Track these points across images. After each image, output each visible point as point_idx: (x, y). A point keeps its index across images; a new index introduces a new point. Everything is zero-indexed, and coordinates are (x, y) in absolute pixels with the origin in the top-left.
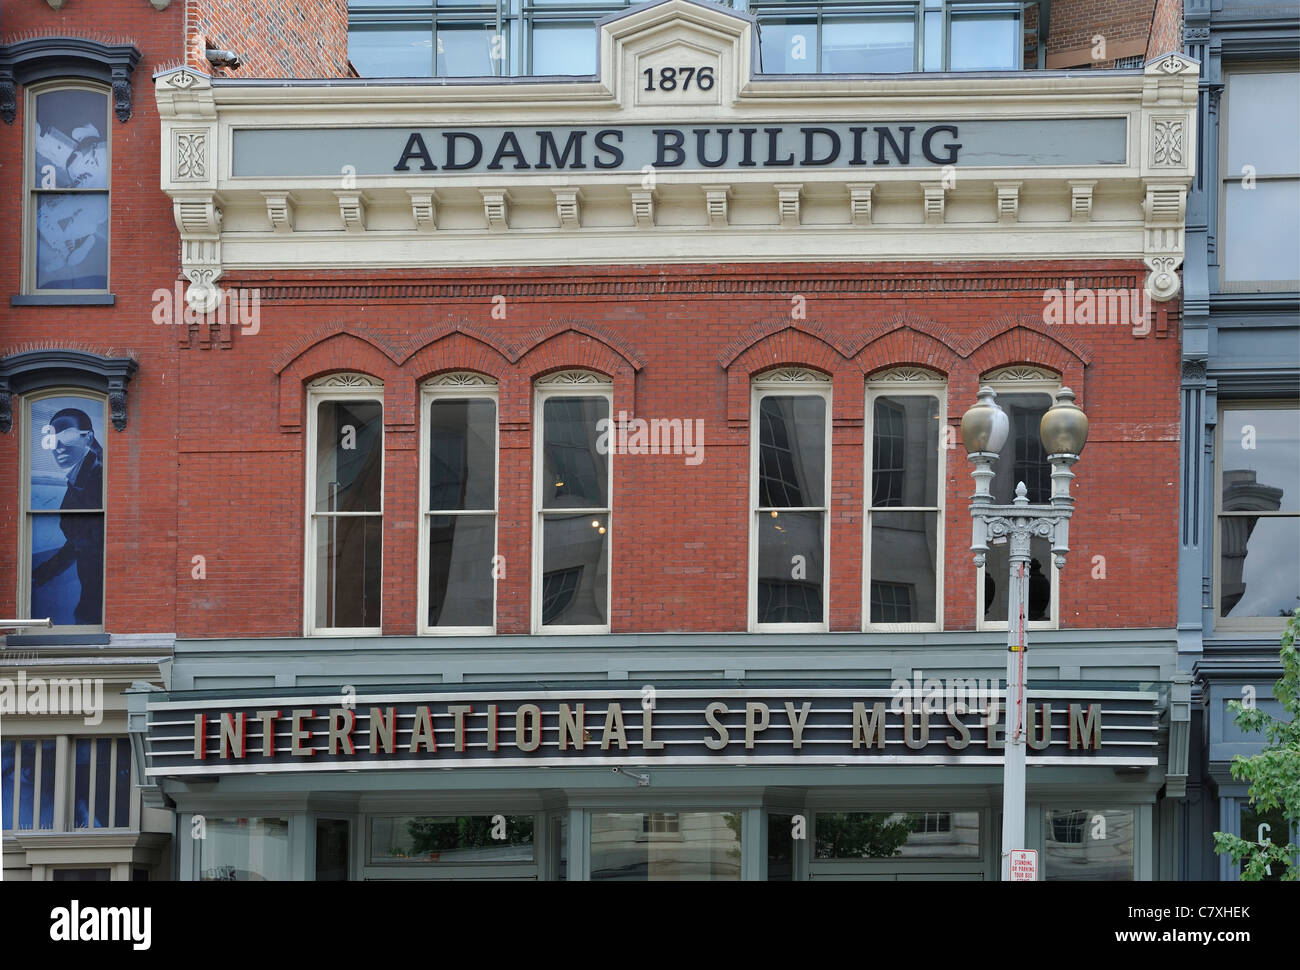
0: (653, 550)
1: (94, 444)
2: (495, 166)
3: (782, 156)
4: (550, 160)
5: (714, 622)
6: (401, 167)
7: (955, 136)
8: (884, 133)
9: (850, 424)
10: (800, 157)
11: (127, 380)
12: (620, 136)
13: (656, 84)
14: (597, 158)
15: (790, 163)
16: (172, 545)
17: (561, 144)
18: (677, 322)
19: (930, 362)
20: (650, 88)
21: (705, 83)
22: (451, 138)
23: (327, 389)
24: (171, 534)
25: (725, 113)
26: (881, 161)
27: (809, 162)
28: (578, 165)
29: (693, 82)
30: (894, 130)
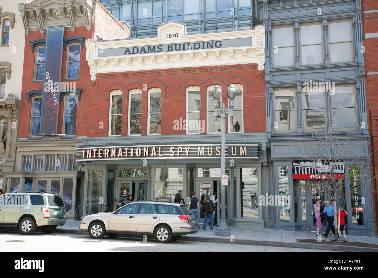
0: (168, 120)
1: (76, 104)
2: (141, 53)
4: (150, 51)
5: (179, 133)
6: (125, 54)
7: (221, 42)
8: (208, 43)
10: (193, 48)
11: (81, 93)
12: (162, 46)
13: (168, 37)
14: (158, 50)
15: (191, 49)
16: (87, 121)
17: (152, 49)
18: (173, 78)
19: (218, 84)
20: (167, 38)
21: (177, 36)
22: (133, 48)
23: (113, 93)
24: (87, 119)
25: (180, 41)
26: (208, 48)
27: (195, 49)
28: (155, 52)
29: (174, 36)
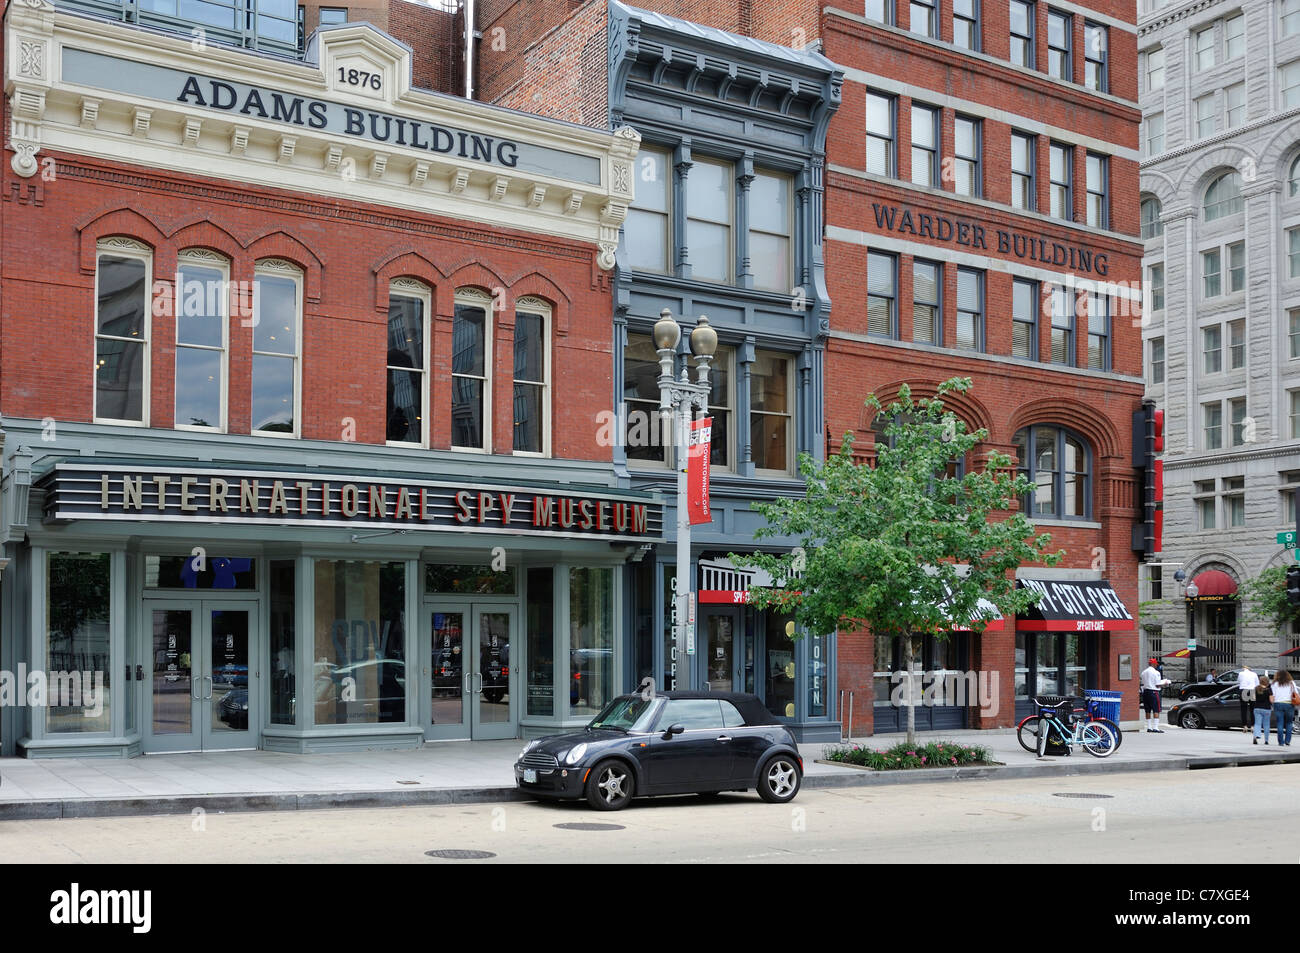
0: (330, 387)
2: (245, 111)
3: (421, 142)
4: (281, 115)
5: (367, 438)
6: (182, 99)
7: (514, 150)
8: (477, 140)
9: (445, 319)
10: (431, 145)
12: (324, 107)
13: (346, 79)
14: (310, 119)
15: (425, 147)
17: (287, 105)
18: (345, 237)
19: (486, 287)
20: (343, 80)
22: (216, 85)
25: (388, 107)
26: (475, 157)
27: (436, 149)
28: (300, 122)
29: (368, 82)
30: (482, 138)
